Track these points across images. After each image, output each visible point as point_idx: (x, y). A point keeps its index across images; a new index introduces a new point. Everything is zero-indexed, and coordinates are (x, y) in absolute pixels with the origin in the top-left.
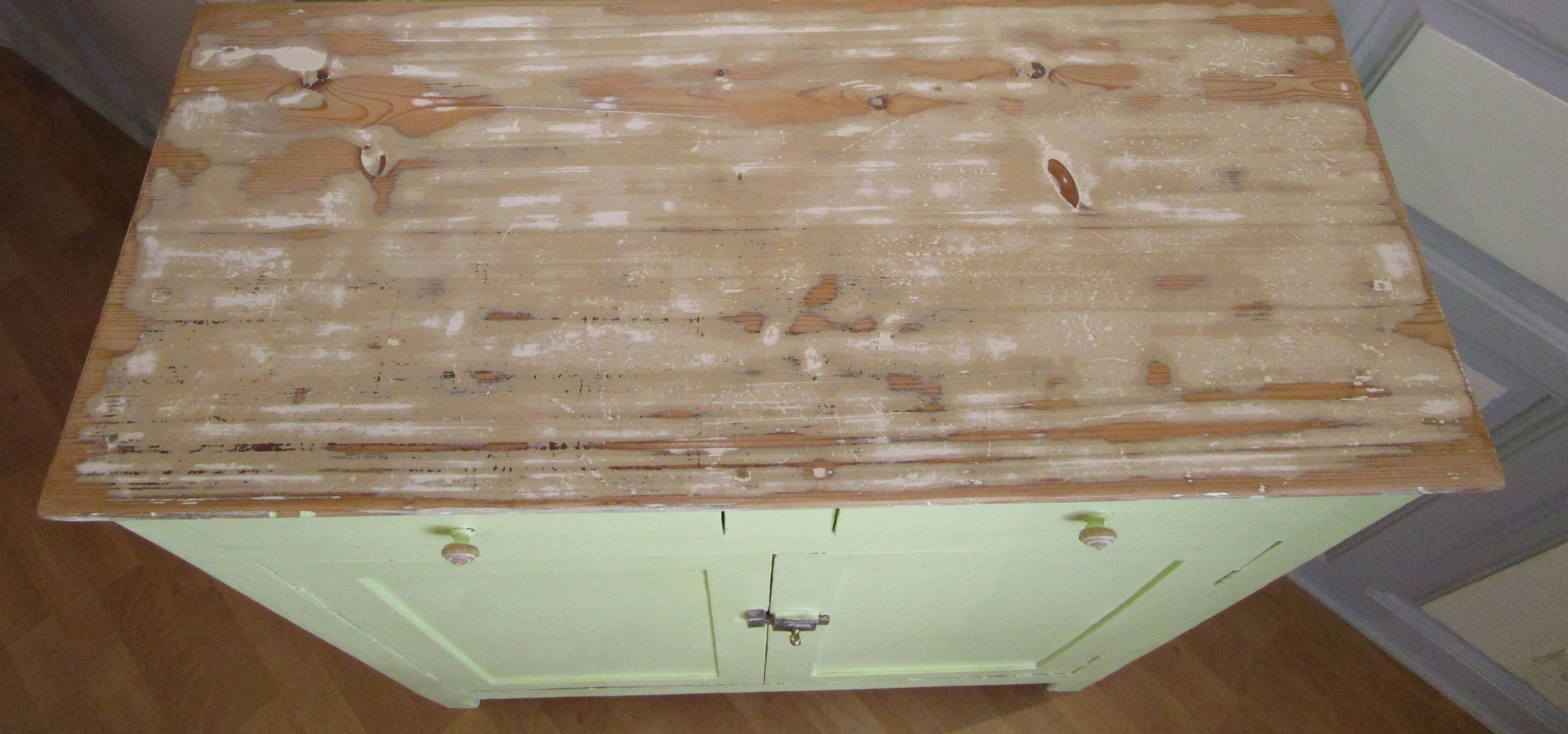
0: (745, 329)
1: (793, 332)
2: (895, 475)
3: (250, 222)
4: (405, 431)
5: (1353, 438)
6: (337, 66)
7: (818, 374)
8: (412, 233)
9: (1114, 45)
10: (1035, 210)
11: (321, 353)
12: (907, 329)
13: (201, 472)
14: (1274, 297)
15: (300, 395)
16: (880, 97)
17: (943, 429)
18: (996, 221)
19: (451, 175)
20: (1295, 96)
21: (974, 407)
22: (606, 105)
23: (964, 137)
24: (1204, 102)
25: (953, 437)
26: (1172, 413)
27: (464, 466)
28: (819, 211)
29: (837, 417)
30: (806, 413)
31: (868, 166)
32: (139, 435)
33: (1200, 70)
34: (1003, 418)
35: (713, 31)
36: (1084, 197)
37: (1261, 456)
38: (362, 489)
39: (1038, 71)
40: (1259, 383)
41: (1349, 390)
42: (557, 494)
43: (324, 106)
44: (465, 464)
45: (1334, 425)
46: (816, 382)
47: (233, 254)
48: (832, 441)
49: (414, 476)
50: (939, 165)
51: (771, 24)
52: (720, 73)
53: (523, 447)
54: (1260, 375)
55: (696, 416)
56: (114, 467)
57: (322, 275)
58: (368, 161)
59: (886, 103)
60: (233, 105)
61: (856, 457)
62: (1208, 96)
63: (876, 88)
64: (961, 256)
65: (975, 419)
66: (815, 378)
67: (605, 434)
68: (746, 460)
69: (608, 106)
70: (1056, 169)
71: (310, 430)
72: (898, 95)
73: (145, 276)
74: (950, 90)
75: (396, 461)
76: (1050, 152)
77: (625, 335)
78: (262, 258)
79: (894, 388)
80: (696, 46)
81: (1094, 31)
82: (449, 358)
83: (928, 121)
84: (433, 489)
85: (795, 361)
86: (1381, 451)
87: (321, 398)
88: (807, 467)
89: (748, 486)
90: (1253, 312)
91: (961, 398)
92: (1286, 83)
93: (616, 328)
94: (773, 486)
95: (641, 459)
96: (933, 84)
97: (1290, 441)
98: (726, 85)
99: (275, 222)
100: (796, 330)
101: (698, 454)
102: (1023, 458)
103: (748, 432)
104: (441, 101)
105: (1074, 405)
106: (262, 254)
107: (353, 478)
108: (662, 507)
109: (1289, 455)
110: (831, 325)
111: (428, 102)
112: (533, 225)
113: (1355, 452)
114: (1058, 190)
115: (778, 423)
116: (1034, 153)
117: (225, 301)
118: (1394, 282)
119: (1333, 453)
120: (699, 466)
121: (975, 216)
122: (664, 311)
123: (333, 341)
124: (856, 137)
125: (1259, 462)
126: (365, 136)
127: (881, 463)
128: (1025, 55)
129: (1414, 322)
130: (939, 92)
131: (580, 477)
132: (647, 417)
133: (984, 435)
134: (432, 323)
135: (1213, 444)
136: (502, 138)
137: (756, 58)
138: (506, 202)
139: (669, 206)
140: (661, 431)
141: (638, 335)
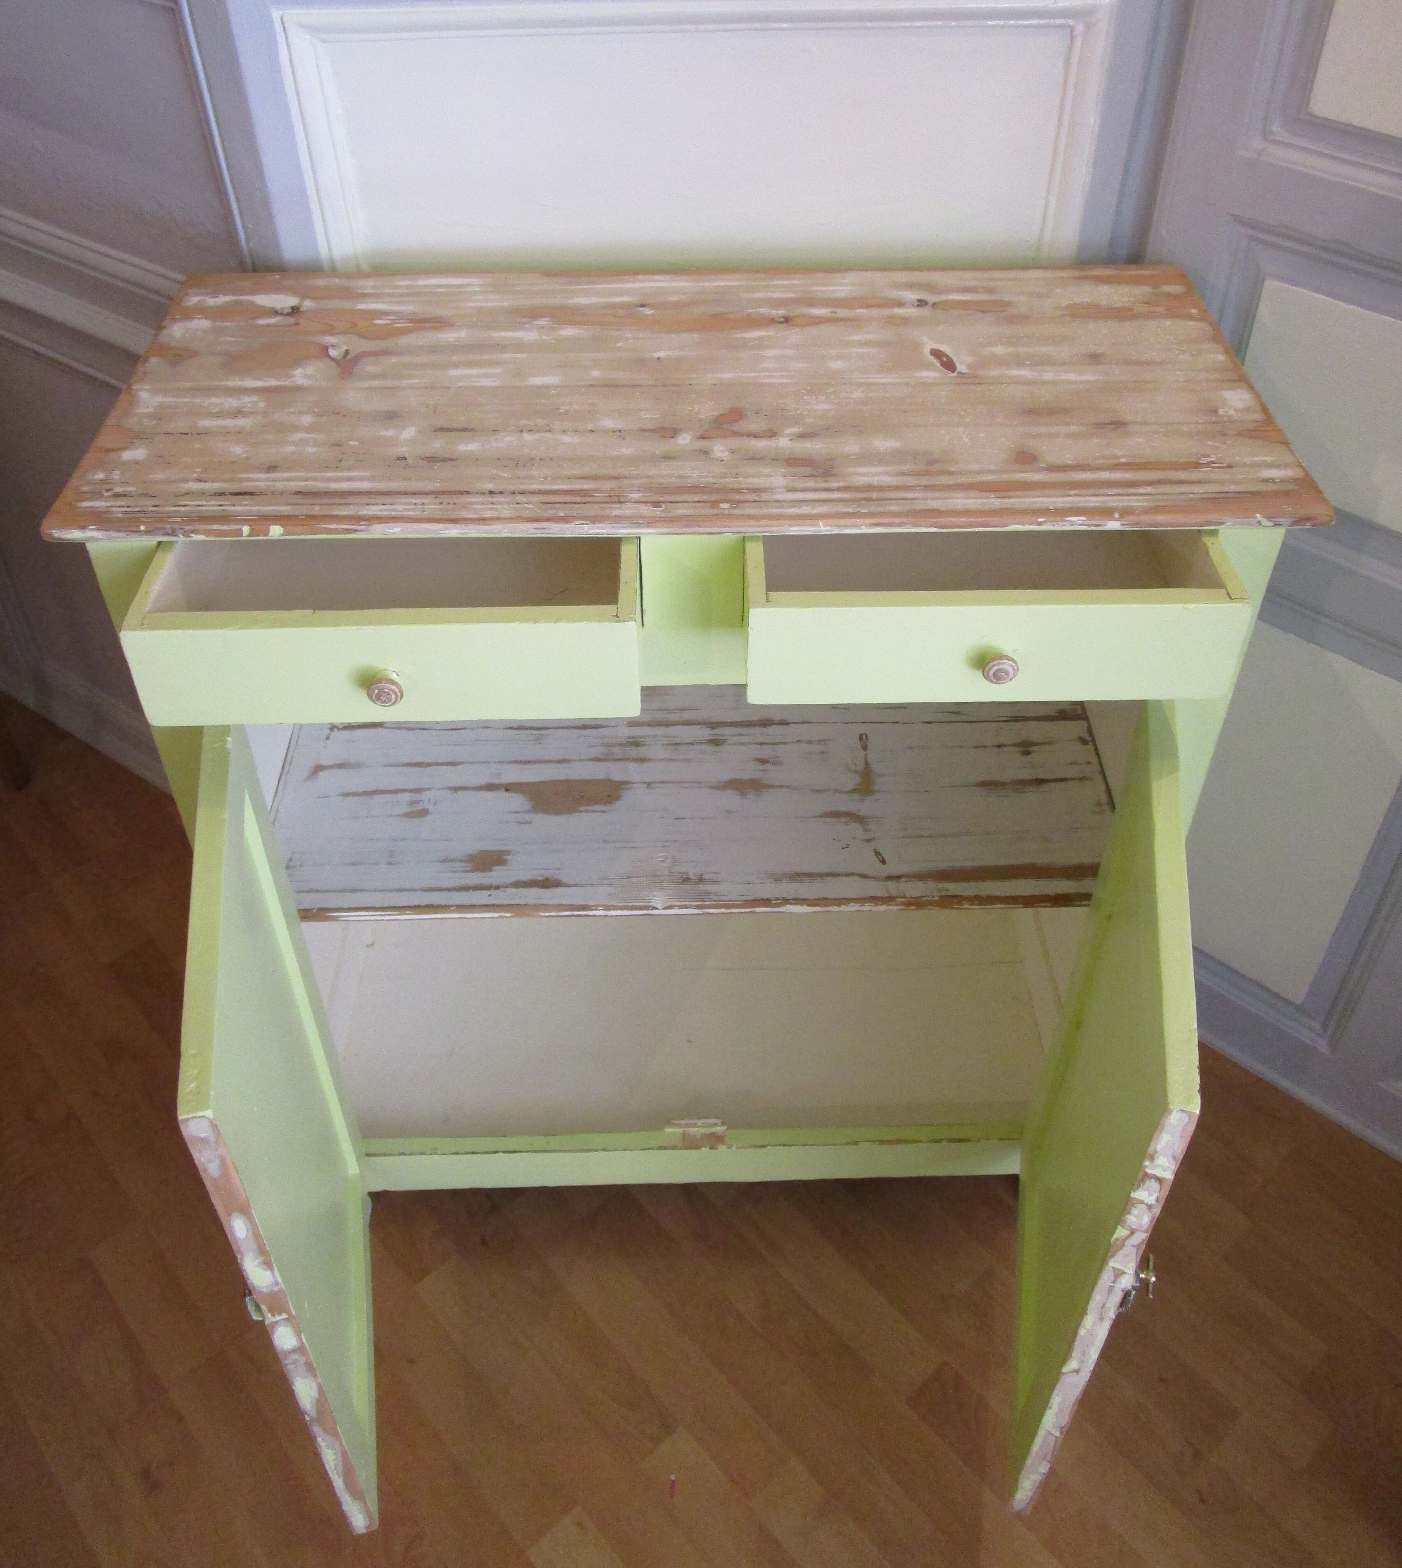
0: (662, 436)
1: (703, 437)
2: (791, 507)
3: (231, 384)
4: (365, 485)
5: (1198, 489)
6: (308, 304)
7: (724, 459)
8: (370, 389)
9: (989, 290)
10: (917, 374)
11: (290, 449)
12: (802, 436)
13: (184, 506)
14: (1129, 418)
15: (272, 468)
16: (782, 317)
17: (834, 485)
18: (883, 381)
19: (406, 359)
20: (1148, 316)
21: (861, 475)
22: (542, 322)
23: (855, 338)
24: (1068, 319)
25: (840, 489)
26: (1037, 477)
27: (415, 502)
28: (727, 376)
29: (741, 479)
30: (714, 477)
31: (770, 353)
32: (131, 489)
33: (1064, 303)
34: (887, 480)
35: (637, 285)
36: (961, 368)
37: (1115, 498)
38: (325, 513)
39: (921, 303)
40: (1114, 462)
41: (1197, 465)
42: (496, 516)
43: (297, 324)
44: (414, 501)
45: (1181, 482)
46: (723, 462)
47: (213, 400)
48: (738, 491)
49: (369, 507)
50: (833, 352)
51: (687, 281)
52: (643, 306)
53: (468, 493)
54: (1118, 458)
55: (618, 478)
56: (109, 504)
57: (292, 410)
58: (332, 353)
59: (787, 320)
60: (217, 324)
61: (757, 499)
62: (1071, 315)
63: (781, 312)
64: (852, 398)
65: (861, 480)
66: (722, 460)
67: (535, 487)
68: (661, 499)
69: (545, 323)
70: (936, 353)
71: (279, 485)
72: (798, 316)
73: (138, 411)
74: (842, 313)
75: (351, 499)
76: (930, 345)
77: (556, 439)
78: (240, 401)
79: (790, 465)
80: (622, 293)
81: (973, 283)
82: (403, 450)
83: (826, 330)
84: (386, 513)
85: (705, 452)
86: (1222, 495)
87: (289, 469)
88: (715, 504)
89: (661, 512)
90: (1110, 426)
91: (850, 470)
92: (1141, 308)
93: (549, 435)
94: (681, 511)
95: (569, 498)
96: (829, 310)
97: (1141, 490)
98: (648, 311)
99: (251, 383)
100: (704, 436)
101: (618, 496)
102: (906, 499)
103: (662, 486)
104: (396, 321)
105: (951, 473)
106: (240, 399)
107: (317, 508)
108: (587, 524)
109: (1141, 498)
110: (735, 434)
111: (388, 322)
112: (476, 384)
113: (1199, 496)
114: (938, 365)
115: (689, 482)
116: (917, 346)
117: (205, 423)
118: (1235, 410)
119: (1183, 497)
120: (620, 502)
121: (861, 378)
122: (590, 426)
123: (303, 442)
124: (761, 338)
125: (1114, 501)
126: (330, 340)
127: (779, 501)
128: (911, 296)
129: (1254, 431)
130: (834, 314)
131: (515, 507)
132: (574, 478)
133: (870, 488)
134: (390, 433)
135: (1073, 492)
136: (451, 340)
137: (674, 298)
138: (453, 372)
139: (596, 373)
140: (588, 486)
141: (567, 439)
